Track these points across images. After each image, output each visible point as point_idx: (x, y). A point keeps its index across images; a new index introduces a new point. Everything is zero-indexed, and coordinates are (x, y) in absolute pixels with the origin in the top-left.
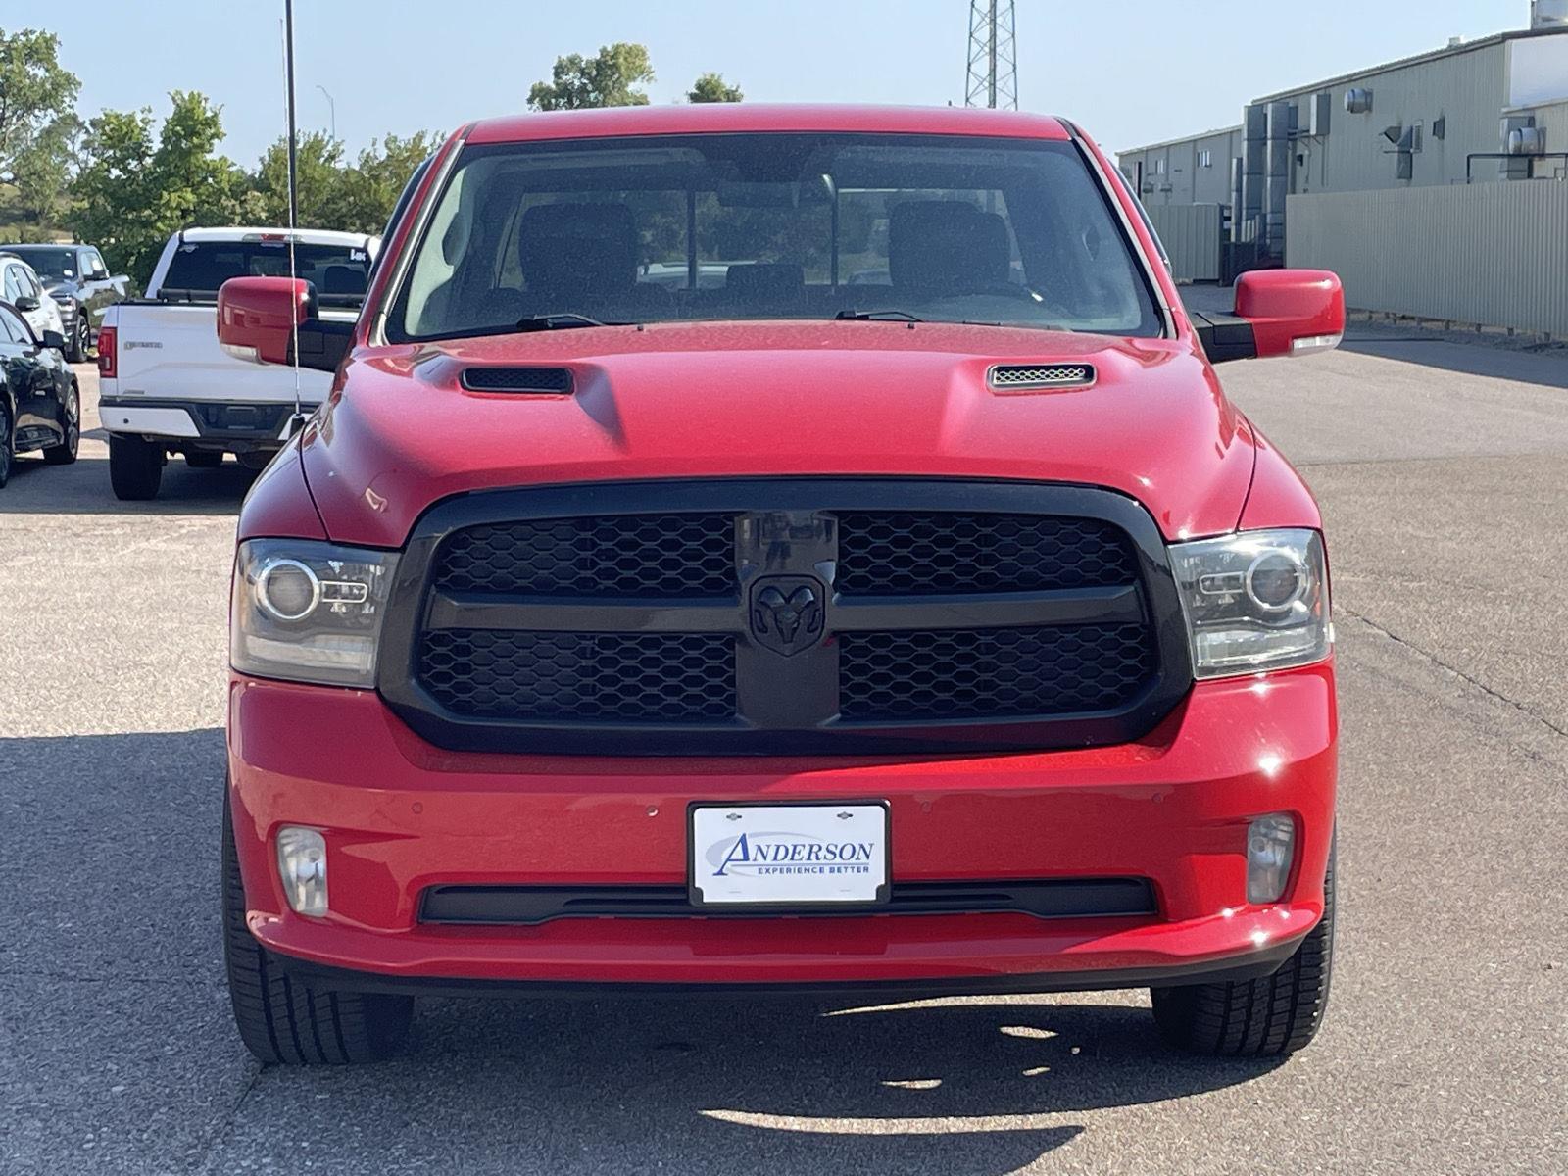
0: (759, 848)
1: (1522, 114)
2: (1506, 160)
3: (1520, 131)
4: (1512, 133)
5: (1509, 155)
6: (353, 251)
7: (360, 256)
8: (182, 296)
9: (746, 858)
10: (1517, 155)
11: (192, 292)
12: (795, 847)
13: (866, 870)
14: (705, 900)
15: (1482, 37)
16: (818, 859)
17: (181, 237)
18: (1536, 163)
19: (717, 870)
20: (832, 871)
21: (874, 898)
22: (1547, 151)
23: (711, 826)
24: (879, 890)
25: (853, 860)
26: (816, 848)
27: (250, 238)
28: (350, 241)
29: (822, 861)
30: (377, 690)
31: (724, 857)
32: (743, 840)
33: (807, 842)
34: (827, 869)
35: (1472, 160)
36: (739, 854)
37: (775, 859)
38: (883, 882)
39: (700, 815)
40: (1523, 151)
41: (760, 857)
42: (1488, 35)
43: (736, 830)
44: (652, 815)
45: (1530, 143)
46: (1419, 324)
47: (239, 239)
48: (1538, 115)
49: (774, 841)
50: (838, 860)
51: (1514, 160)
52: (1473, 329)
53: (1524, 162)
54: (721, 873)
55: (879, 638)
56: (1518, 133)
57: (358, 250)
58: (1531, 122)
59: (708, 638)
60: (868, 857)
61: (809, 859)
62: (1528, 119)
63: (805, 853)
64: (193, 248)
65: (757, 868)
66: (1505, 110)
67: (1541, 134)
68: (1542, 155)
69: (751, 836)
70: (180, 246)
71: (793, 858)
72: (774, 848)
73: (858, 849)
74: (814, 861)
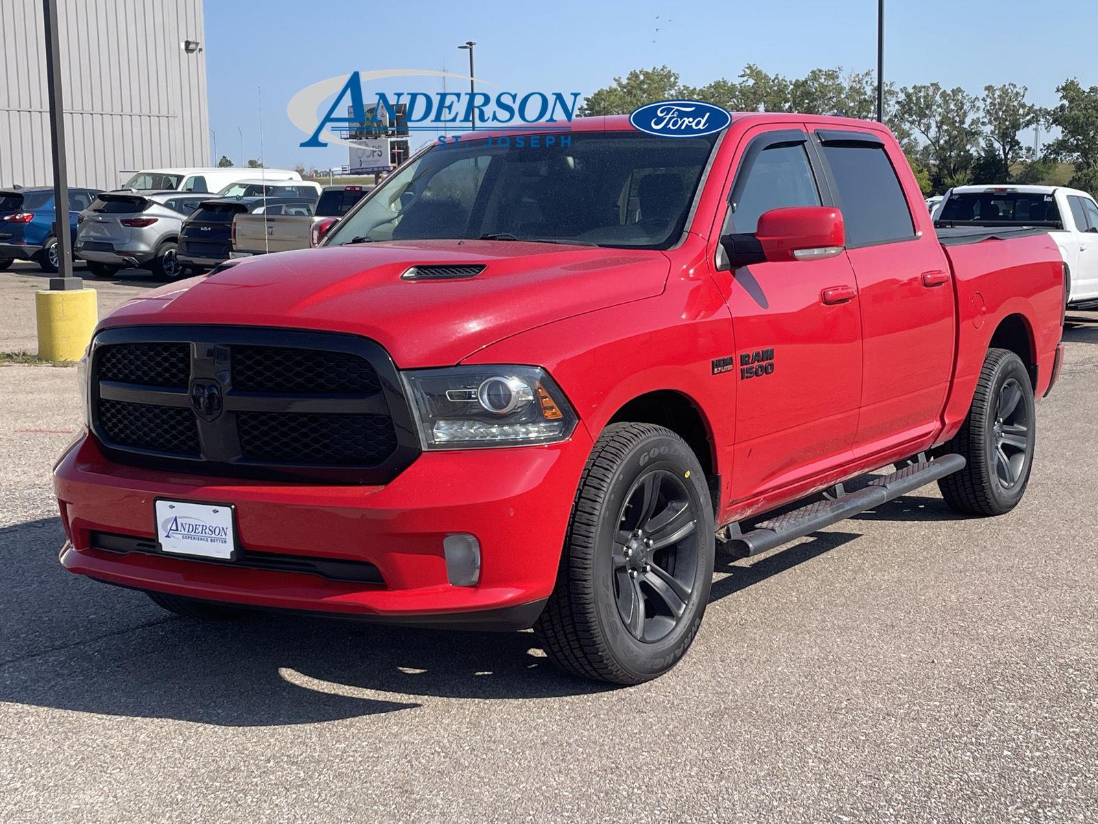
0: (182, 525)
6: (1045, 196)
7: (1050, 199)
8: (948, 224)
9: (177, 530)
11: (953, 221)
12: (196, 526)
13: (225, 542)
14: (163, 550)
17: (952, 191)
19: (166, 534)
20: (211, 541)
21: (228, 557)
23: (163, 509)
24: (232, 553)
25: (219, 536)
26: (204, 528)
27: (989, 190)
28: (1043, 190)
29: (207, 535)
31: (169, 528)
32: (176, 520)
33: (202, 524)
34: (209, 539)
36: (174, 528)
37: (188, 532)
38: (233, 550)
39: (158, 503)
41: (182, 530)
43: (171, 514)
44: (143, 502)
47: (982, 191)
49: (187, 521)
50: (213, 535)
54: (167, 536)
55: (255, 416)
57: (1048, 196)
60: (226, 534)
61: (202, 533)
63: (200, 529)
64: (957, 197)
65: (181, 536)
69: (180, 518)
70: (950, 196)
71: (196, 532)
72: (187, 526)
73: (221, 529)
74: (204, 534)
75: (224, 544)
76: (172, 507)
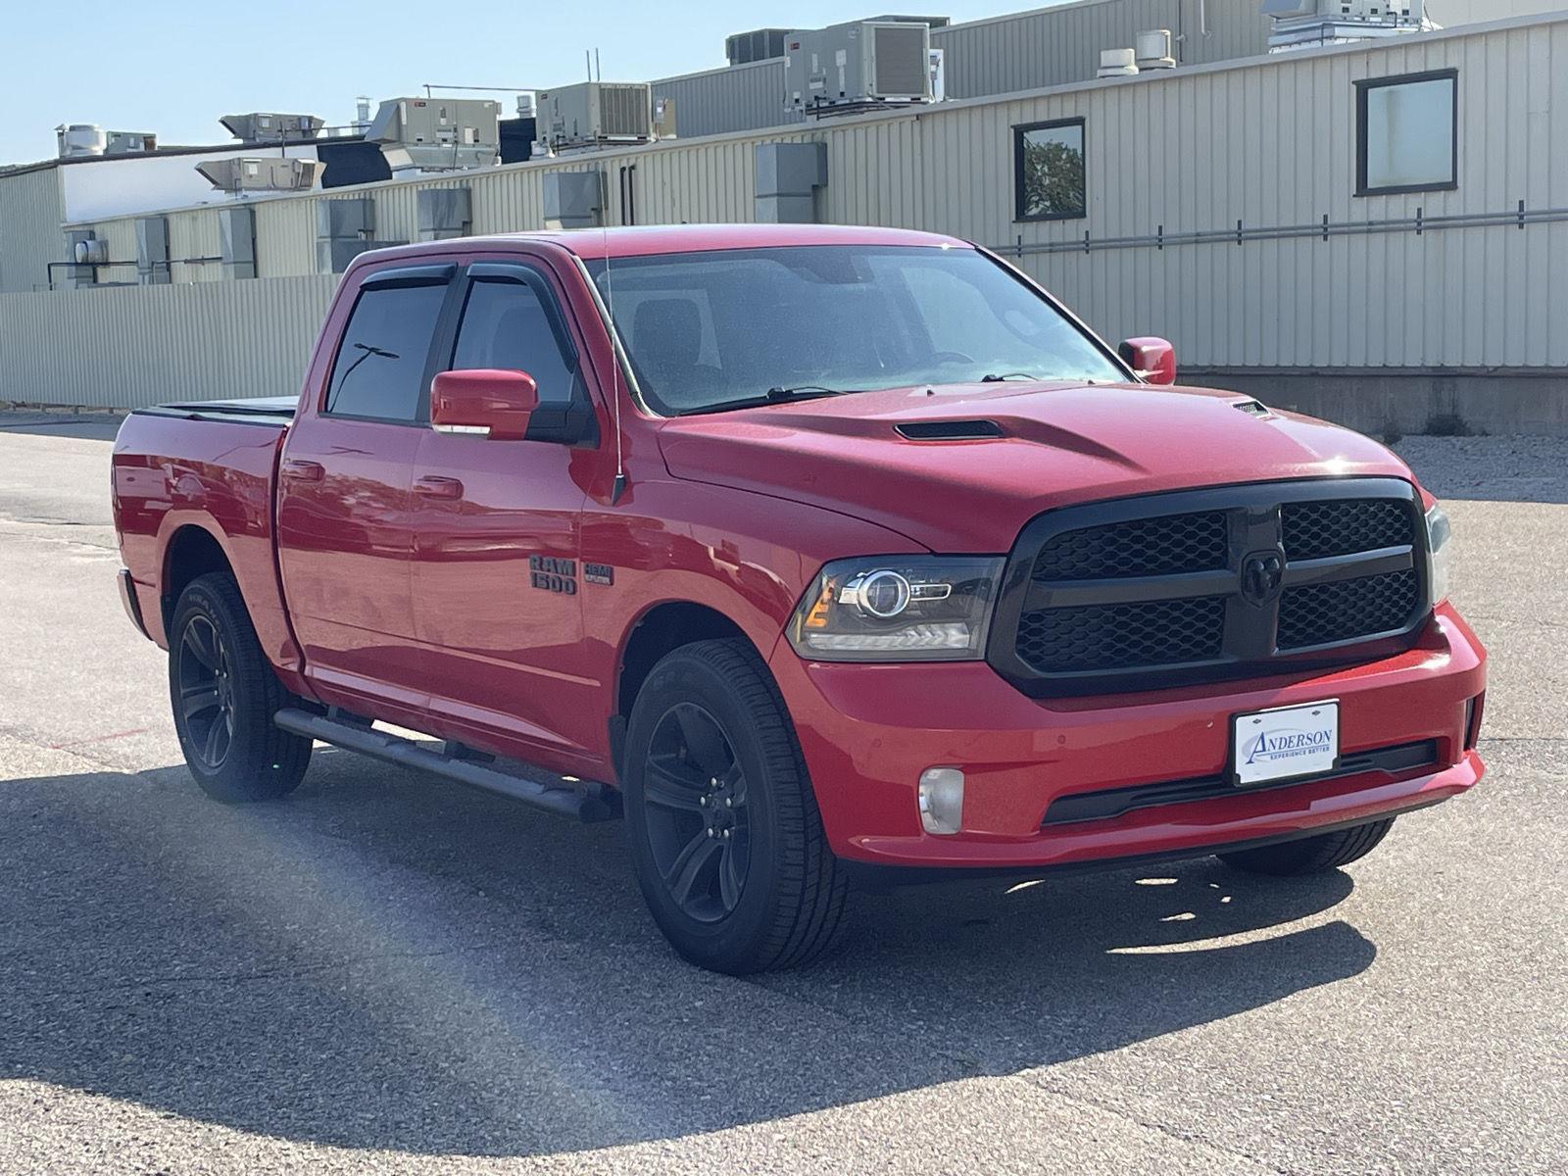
0: (1271, 741)
1: (81, 229)
2: (74, 268)
3: (85, 243)
4: (78, 245)
5: (76, 264)
9: (1264, 750)
10: (85, 263)
12: (1290, 738)
13: (1327, 749)
14: (1242, 782)
15: (33, 162)
16: (1302, 744)
18: (100, 270)
19: (1248, 760)
20: (1309, 752)
21: (1329, 767)
22: (111, 260)
23: (1245, 729)
24: (1335, 761)
25: (1320, 744)
26: (1301, 738)
29: (1305, 746)
30: (986, 660)
31: (1252, 750)
32: (1262, 737)
33: (1296, 734)
34: (1307, 751)
35: (52, 268)
36: (1260, 748)
37: (1280, 748)
38: (1336, 756)
39: (1239, 722)
40: (90, 261)
41: (1272, 748)
42: (39, 161)
43: (1258, 730)
44: (1209, 726)
45: (96, 254)
46: (43, 410)
48: (97, 229)
49: (1277, 735)
50: (1313, 744)
51: (81, 268)
52: (106, 411)
53: (90, 270)
54: (1250, 762)
56: (84, 245)
58: (92, 235)
59: (1211, 600)
60: (1328, 738)
61: (1298, 745)
62: (88, 232)
63: (1295, 741)
65: (1269, 756)
66: (62, 225)
67: (104, 245)
68: (106, 264)
69: (1268, 733)
71: (1289, 746)
72: (1279, 740)
73: (1323, 734)
74: (1301, 747)
75: (1327, 752)
76: (1256, 722)
